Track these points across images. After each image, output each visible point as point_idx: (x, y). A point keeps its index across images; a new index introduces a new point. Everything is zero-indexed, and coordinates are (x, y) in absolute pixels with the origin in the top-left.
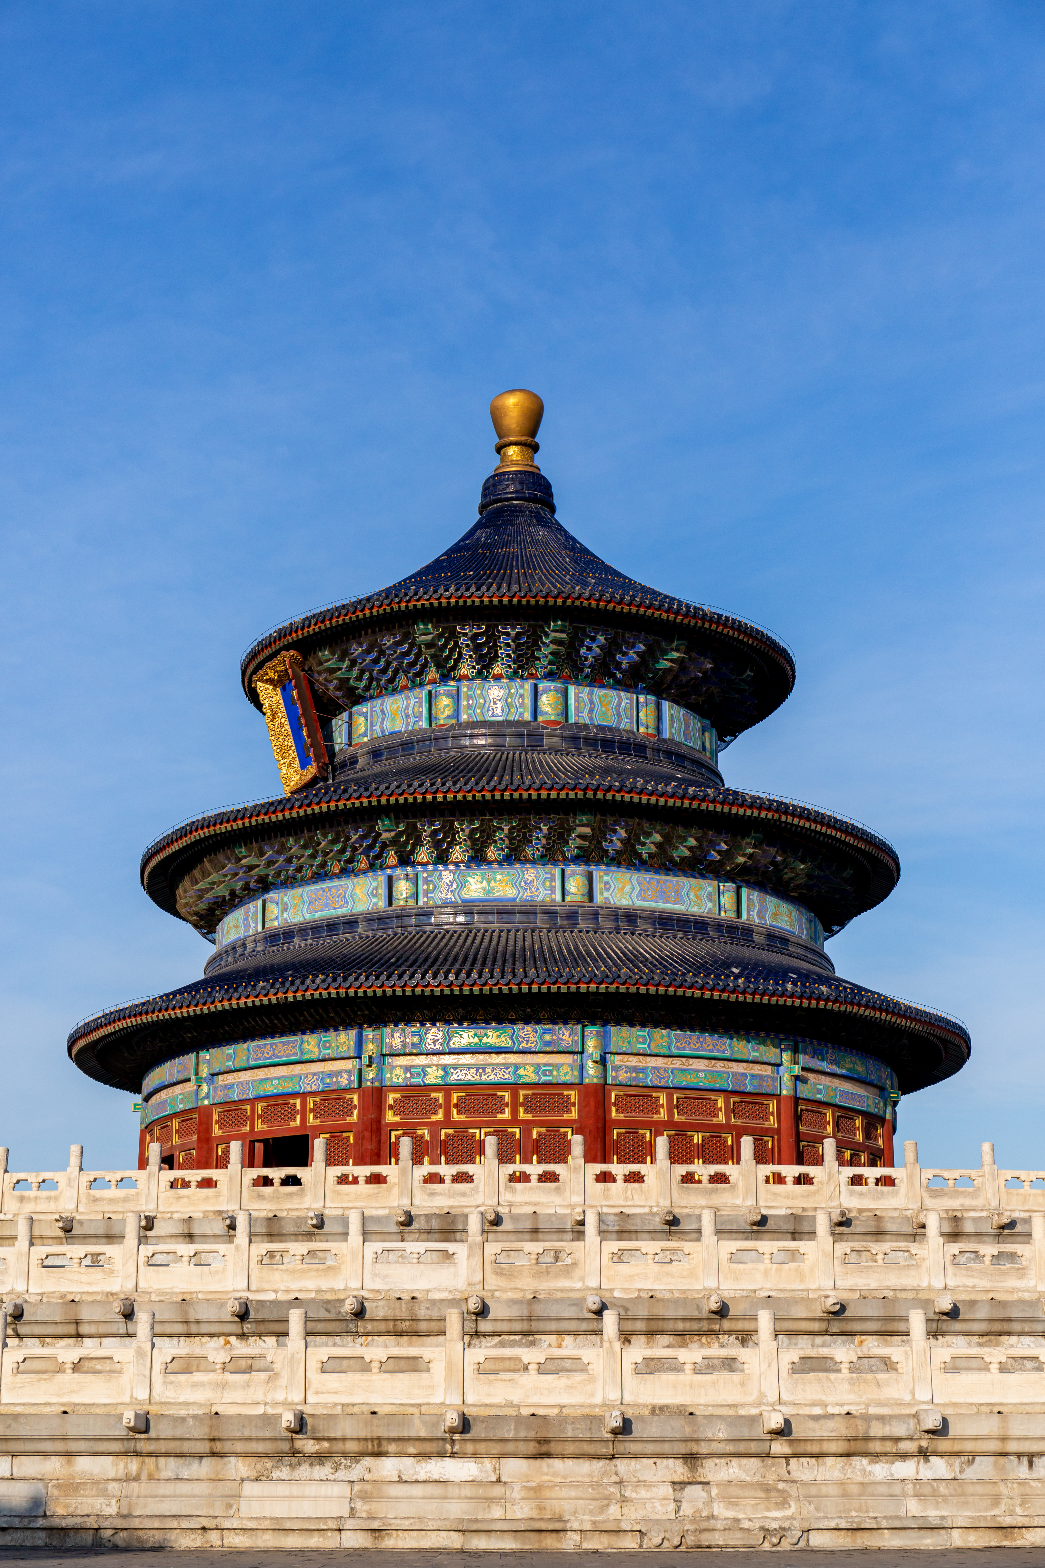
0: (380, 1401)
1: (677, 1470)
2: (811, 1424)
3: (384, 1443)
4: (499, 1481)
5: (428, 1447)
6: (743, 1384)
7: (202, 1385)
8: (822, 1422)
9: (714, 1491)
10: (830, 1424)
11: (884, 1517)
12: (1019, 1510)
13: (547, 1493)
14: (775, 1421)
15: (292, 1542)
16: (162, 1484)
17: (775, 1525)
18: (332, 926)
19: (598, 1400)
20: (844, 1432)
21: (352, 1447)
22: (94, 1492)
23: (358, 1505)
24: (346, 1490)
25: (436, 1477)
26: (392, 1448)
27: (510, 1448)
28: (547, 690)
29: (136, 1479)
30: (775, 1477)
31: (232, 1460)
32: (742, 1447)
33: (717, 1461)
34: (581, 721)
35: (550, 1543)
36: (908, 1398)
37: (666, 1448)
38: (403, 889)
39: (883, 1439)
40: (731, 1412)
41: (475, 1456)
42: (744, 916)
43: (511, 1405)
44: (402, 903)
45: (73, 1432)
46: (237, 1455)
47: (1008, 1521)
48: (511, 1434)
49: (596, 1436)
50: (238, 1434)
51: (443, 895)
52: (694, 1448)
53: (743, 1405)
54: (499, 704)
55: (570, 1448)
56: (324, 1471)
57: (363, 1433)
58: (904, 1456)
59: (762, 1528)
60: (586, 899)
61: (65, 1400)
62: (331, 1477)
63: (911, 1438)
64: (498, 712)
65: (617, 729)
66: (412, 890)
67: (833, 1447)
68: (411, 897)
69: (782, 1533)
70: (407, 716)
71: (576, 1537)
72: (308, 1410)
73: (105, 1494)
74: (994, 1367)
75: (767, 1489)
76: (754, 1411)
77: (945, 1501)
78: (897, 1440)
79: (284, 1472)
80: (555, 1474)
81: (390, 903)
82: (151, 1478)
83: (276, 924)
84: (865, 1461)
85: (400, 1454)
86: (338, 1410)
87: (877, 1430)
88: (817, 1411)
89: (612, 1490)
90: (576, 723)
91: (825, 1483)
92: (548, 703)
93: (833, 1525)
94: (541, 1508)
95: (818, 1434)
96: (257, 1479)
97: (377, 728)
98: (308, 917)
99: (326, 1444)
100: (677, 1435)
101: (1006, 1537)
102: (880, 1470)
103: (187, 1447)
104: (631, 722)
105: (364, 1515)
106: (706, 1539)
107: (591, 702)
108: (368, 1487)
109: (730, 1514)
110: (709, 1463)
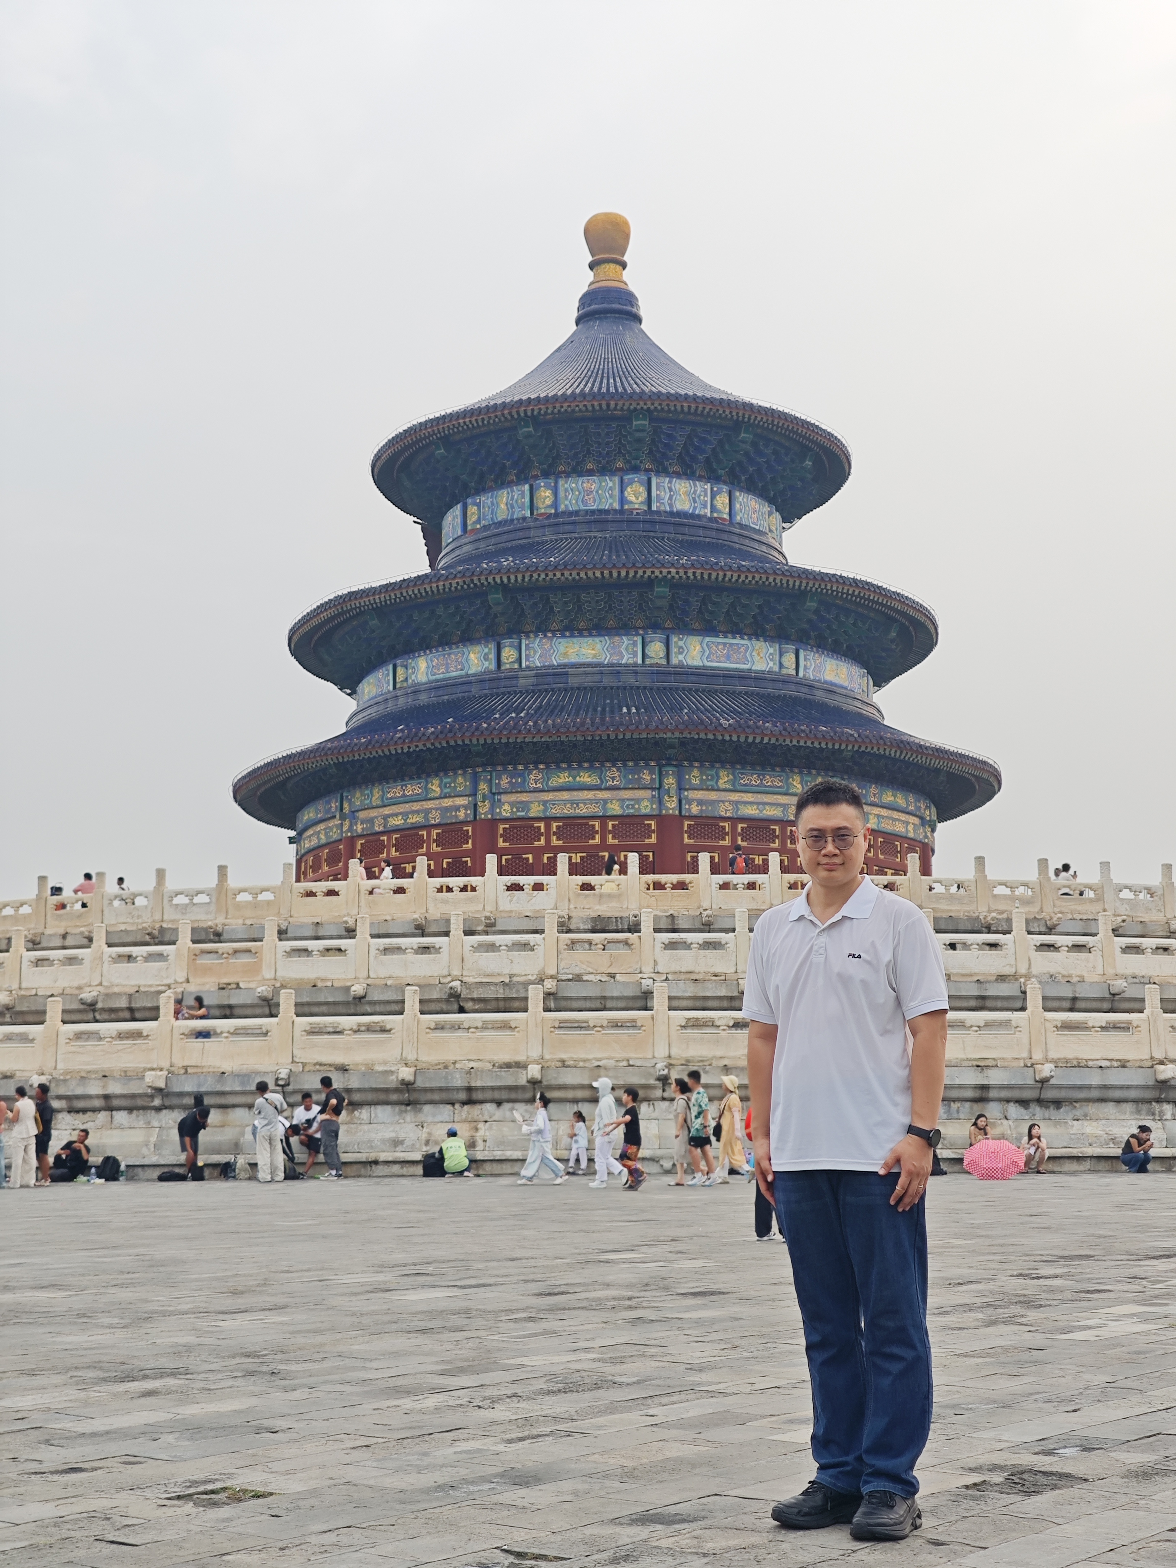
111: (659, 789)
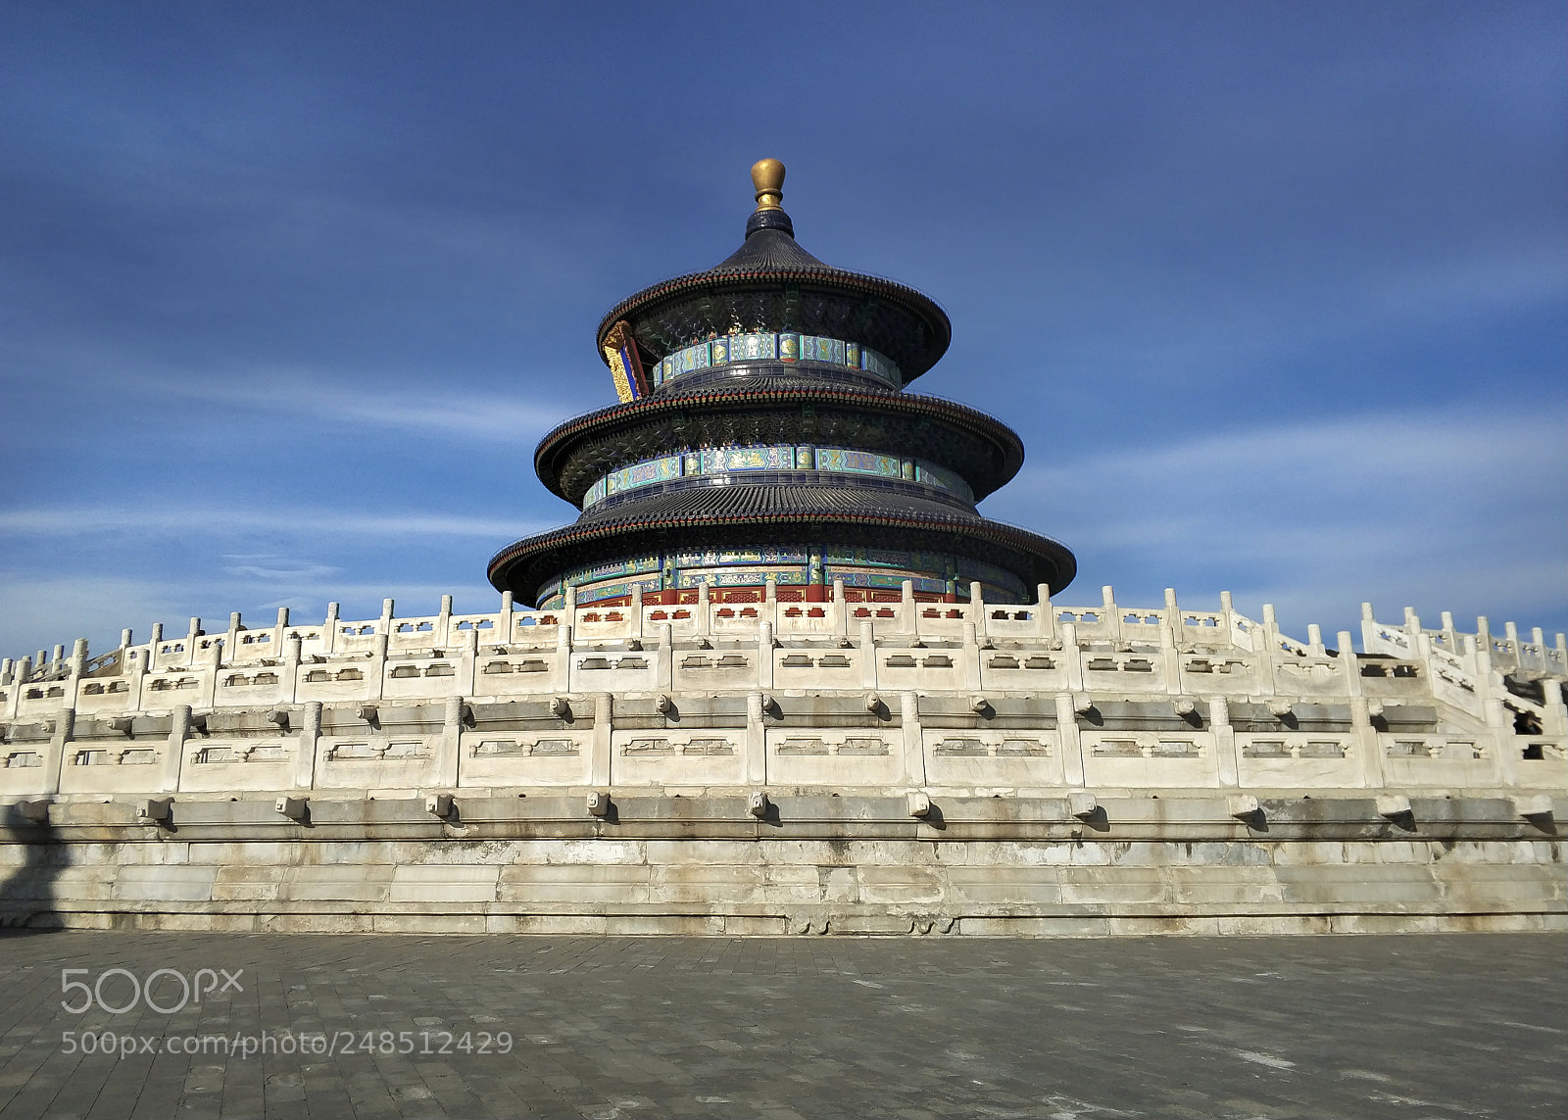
0: (529, 784)
1: (822, 852)
2: (958, 806)
3: (532, 826)
4: (645, 863)
5: (575, 830)
6: (887, 766)
7: (361, 771)
8: (971, 804)
9: (861, 876)
10: (979, 807)
11: (1038, 905)
12: (1180, 898)
13: (692, 876)
14: (919, 804)
15: (440, 927)
16: (323, 869)
17: (924, 912)
18: (646, 490)
19: (743, 781)
20: (993, 816)
21: (500, 830)
22: (258, 878)
23: (504, 889)
24: (493, 874)
25: (583, 860)
26: (539, 831)
27: (655, 830)
28: (786, 339)
29: (299, 864)
30: (923, 861)
31: (389, 844)
32: (888, 830)
33: (864, 843)
34: (808, 358)
35: (693, 927)
36: (1058, 782)
37: (811, 830)
38: (691, 464)
39: (1034, 823)
40: (876, 794)
41: (621, 838)
42: (918, 479)
43: (658, 787)
44: (691, 473)
45: (238, 819)
46: (394, 840)
47: (1169, 910)
48: (655, 816)
49: (740, 817)
50: (390, 820)
51: (718, 466)
52: (840, 830)
53: (888, 788)
54: (755, 349)
55: (715, 830)
56: (475, 854)
57: (510, 817)
58: (1057, 841)
59: (910, 915)
60: (811, 467)
61: (236, 788)
62: (483, 861)
63: (1064, 823)
64: (754, 354)
65: (833, 363)
66: (696, 466)
67: (982, 831)
68: (697, 469)
69: (931, 920)
70: (697, 360)
71: (720, 922)
72: (459, 794)
73: (267, 879)
74: (1146, 752)
75: (915, 874)
76: (900, 793)
77: (1102, 888)
78: (1050, 824)
79: (437, 856)
80: (701, 857)
81: (683, 475)
82: (313, 863)
83: (614, 492)
84: (1015, 845)
85: (546, 838)
86: (488, 794)
87: (1028, 814)
88: (965, 794)
89: (757, 873)
90: (805, 360)
91: (976, 868)
92: (785, 347)
93: (984, 912)
94: (684, 892)
95: (966, 818)
96: (411, 864)
97: (678, 369)
98: (632, 486)
99: (475, 828)
100: (821, 817)
101: (1168, 926)
102: (1032, 855)
103: (345, 832)
104: (842, 358)
105: (510, 899)
106: (852, 925)
107: (815, 346)
108: (516, 870)
109: (878, 900)
110: (854, 845)
111: (808, 565)
